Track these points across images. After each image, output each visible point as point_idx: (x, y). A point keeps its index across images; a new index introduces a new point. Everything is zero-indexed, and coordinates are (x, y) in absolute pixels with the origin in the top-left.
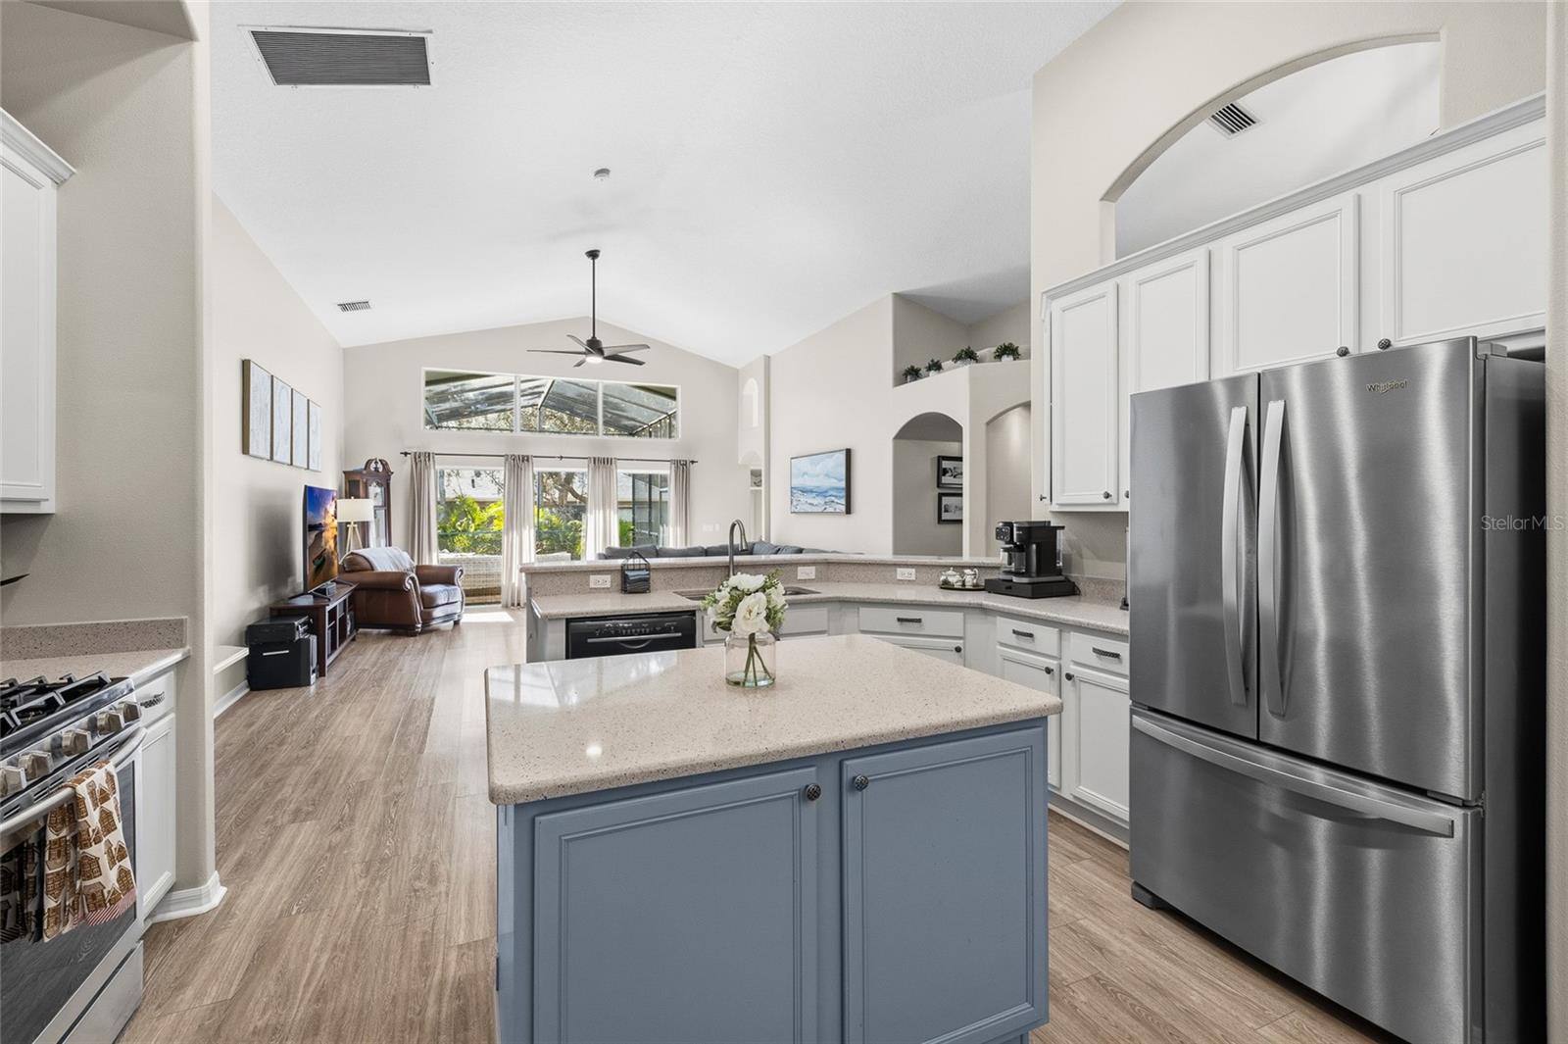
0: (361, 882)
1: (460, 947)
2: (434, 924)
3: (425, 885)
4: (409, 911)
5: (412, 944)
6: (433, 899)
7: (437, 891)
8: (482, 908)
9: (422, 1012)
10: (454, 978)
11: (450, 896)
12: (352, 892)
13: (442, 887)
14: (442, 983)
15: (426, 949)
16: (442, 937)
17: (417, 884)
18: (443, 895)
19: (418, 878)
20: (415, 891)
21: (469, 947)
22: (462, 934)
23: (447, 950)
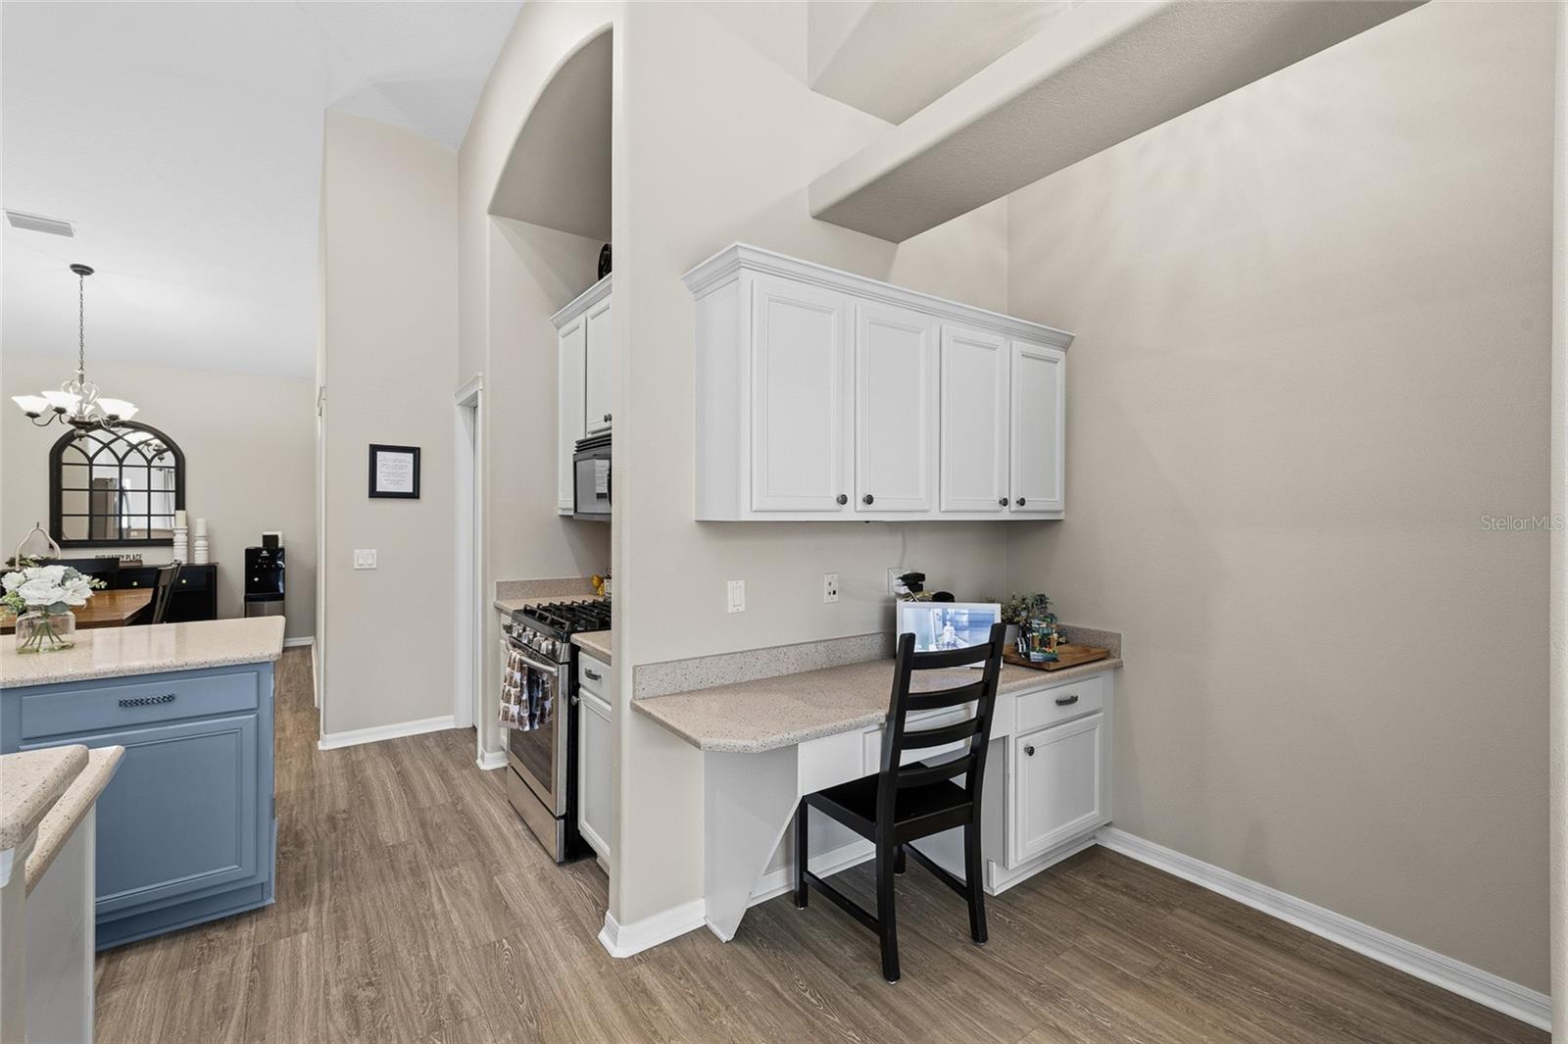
0: (451, 988)
1: (305, 930)
2: (338, 947)
3: (361, 994)
4: (371, 959)
5: (358, 928)
6: (345, 976)
7: (341, 987)
8: (280, 973)
9: (333, 887)
10: (309, 907)
11: (323, 981)
12: (455, 972)
13: (336, 992)
14: (320, 902)
15: (341, 924)
16: (325, 937)
17: (371, 993)
18: (332, 981)
19: (373, 1004)
20: (370, 984)
21: (296, 932)
22: (304, 942)
23: (319, 927)
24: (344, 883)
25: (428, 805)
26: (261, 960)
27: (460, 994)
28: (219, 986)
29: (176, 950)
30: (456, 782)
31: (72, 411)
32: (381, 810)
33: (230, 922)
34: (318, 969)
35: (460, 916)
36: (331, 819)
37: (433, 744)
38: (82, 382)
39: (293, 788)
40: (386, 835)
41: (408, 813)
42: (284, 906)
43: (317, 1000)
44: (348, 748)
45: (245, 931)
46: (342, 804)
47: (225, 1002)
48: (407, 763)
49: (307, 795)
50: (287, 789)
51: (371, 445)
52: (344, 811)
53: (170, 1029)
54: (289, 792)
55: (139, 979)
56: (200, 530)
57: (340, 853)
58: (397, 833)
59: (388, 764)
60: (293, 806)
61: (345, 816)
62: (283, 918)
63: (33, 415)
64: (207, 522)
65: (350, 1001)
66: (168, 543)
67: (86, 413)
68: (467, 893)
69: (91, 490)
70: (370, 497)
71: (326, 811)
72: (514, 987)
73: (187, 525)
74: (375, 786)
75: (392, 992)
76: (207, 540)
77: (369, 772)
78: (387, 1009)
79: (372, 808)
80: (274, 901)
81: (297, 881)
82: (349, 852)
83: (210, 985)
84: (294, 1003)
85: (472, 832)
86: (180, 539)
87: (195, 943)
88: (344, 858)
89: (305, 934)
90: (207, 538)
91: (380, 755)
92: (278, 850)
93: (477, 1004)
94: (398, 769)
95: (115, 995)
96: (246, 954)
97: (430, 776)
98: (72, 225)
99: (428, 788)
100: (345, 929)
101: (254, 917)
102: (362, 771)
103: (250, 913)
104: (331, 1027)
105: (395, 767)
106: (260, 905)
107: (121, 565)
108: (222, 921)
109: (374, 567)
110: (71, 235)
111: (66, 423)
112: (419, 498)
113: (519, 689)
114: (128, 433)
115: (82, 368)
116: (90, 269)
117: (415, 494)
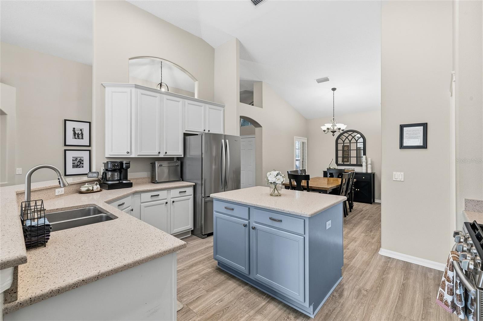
25: (405, 315)
30: (431, 311)
32: (381, 301)
33: (298, 315)
36: (360, 291)
37: (431, 277)
39: (358, 267)
44: (390, 258)
46: (369, 286)
48: (411, 281)
49: (360, 272)
51: (400, 125)
52: (367, 291)
56: (369, 162)
57: (350, 313)
59: (401, 276)
60: (352, 274)
61: (365, 293)
63: (324, 131)
64: (371, 160)
66: (361, 165)
70: (400, 148)
71: (361, 285)
73: (366, 160)
77: (391, 276)
79: (378, 297)
80: (313, 317)
81: (326, 315)
82: (354, 315)
86: (364, 164)
87: (285, 315)
94: (405, 282)
97: (418, 297)
98: (328, 77)
99: (413, 304)
102: (388, 273)
103: (305, 316)
106: (310, 316)
108: (296, 312)
109: (403, 180)
110: (329, 80)
111: (332, 132)
112: (426, 148)
113: (451, 284)
114: (352, 134)
115: (334, 117)
116: (336, 89)
117: (425, 146)
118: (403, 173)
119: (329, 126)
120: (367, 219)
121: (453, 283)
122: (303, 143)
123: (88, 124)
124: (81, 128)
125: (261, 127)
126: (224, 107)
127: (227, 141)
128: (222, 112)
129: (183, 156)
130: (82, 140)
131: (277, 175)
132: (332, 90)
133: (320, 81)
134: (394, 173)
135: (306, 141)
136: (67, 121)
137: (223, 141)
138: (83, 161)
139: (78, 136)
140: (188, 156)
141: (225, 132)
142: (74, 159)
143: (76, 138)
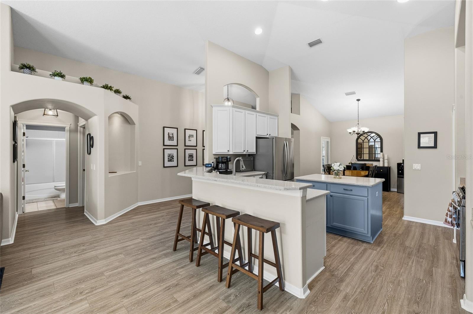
1: (376, 251)
2: (380, 257)
3: (380, 267)
5: (387, 256)
6: (379, 262)
7: (377, 263)
10: (379, 247)
11: (374, 260)
13: (375, 263)
14: (382, 248)
16: (379, 254)
17: (382, 268)
18: (375, 261)
19: (381, 270)
20: (383, 267)
21: (374, 250)
22: (374, 252)
23: (379, 252)
24: (390, 247)
26: (365, 250)
27: (403, 281)
28: (356, 250)
29: (352, 241)
30: (440, 242)
31: (356, 131)
32: (410, 238)
33: (363, 242)
34: (374, 258)
35: (415, 269)
36: (395, 235)
37: (440, 230)
38: (358, 125)
39: (390, 225)
40: (407, 243)
41: (417, 242)
42: (374, 245)
43: (371, 262)
45: (364, 245)
46: (400, 232)
47: (355, 252)
48: (427, 231)
49: (393, 227)
50: (389, 224)
51: (418, 133)
52: (400, 234)
53: (346, 251)
54: (389, 225)
55: (345, 242)
56: (386, 158)
57: (393, 241)
58: (411, 244)
59: (420, 229)
62: (373, 246)
63: (350, 133)
64: (388, 156)
65: (377, 267)
66: (379, 161)
67: (359, 131)
68: (421, 266)
69: (369, 148)
70: (418, 148)
71: (395, 232)
72: (419, 290)
73: (383, 156)
74: (412, 232)
75: (387, 271)
76: (388, 160)
77: (413, 229)
78: (384, 272)
79: (408, 236)
80: (372, 243)
81: (379, 242)
83: (355, 249)
84: (367, 260)
85: (435, 255)
86: (381, 160)
87: (356, 242)
88: (393, 243)
89: (375, 251)
90: (387, 159)
91: (420, 226)
92: (379, 234)
93: (406, 286)
95: (341, 242)
96: (363, 248)
97: (432, 237)
98: (356, 92)
99: (429, 239)
100: (384, 255)
101: (367, 243)
102: (411, 228)
103: (367, 242)
104: (371, 268)
105: (422, 230)
106: (370, 242)
107: (367, 165)
108: (362, 241)
109: (420, 169)
110: (355, 94)
111: (356, 134)
112: (436, 148)
113: (451, 213)
114: (370, 134)
115: (358, 122)
116: (360, 100)
117: (435, 147)
118: (420, 165)
119: (356, 129)
120: (388, 201)
121: (452, 212)
122: (328, 142)
123: (176, 129)
124: (172, 132)
125: (299, 130)
126: (278, 117)
127: (287, 142)
128: (277, 120)
129: (255, 153)
130: (173, 141)
131: (339, 166)
132: (357, 101)
133: (347, 94)
134: (414, 165)
135: (329, 140)
136: (165, 128)
137: (285, 142)
138: (173, 157)
139: (171, 139)
140: (258, 153)
141: (279, 135)
142: (169, 155)
143: (170, 140)
